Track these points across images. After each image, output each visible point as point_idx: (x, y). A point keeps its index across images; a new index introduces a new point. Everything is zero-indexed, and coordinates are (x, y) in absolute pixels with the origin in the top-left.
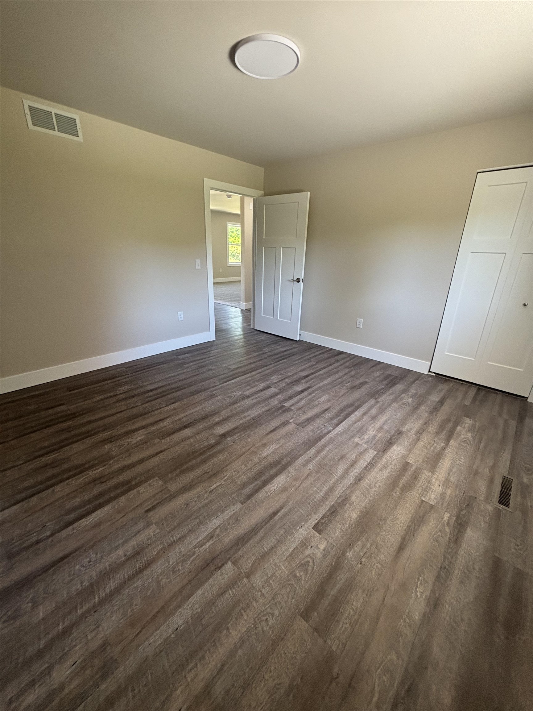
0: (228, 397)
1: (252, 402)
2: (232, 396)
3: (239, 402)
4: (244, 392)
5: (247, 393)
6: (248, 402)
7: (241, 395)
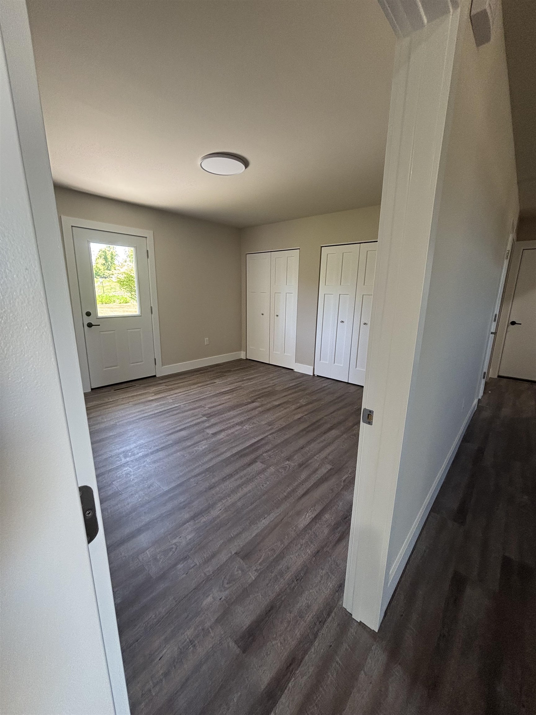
0: (255, 424)
1: (234, 420)
2: (252, 424)
3: (245, 420)
4: (242, 428)
5: (238, 428)
6: (237, 420)
7: (244, 425)
